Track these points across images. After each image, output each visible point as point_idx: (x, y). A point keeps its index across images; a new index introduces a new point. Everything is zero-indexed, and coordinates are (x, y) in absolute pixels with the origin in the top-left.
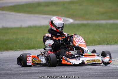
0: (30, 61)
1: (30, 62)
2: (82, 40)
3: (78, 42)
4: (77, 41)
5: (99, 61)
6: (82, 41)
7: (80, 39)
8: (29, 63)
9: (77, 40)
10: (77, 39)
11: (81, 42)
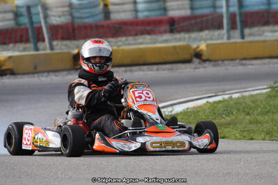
0: (28, 140)
1: (29, 143)
2: (148, 94)
3: (138, 99)
4: (136, 98)
5: (183, 144)
6: (149, 98)
7: (144, 92)
8: (27, 144)
9: (137, 95)
10: (136, 93)
11: (145, 100)
